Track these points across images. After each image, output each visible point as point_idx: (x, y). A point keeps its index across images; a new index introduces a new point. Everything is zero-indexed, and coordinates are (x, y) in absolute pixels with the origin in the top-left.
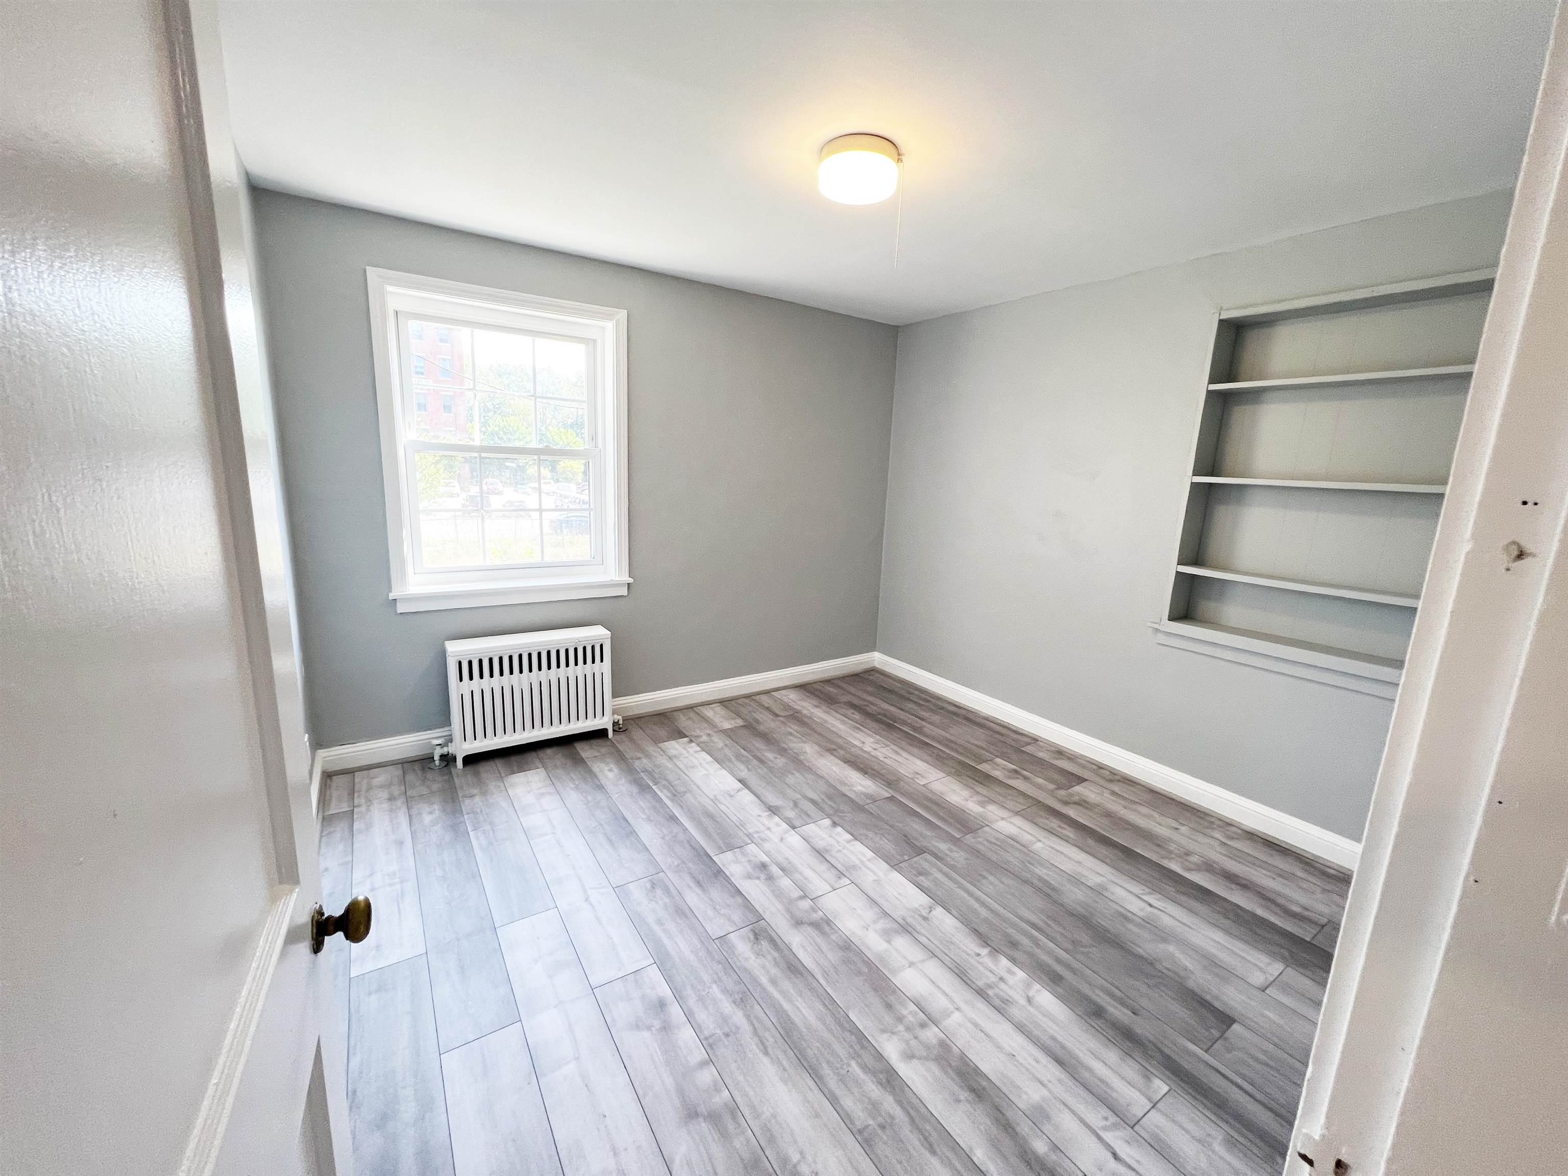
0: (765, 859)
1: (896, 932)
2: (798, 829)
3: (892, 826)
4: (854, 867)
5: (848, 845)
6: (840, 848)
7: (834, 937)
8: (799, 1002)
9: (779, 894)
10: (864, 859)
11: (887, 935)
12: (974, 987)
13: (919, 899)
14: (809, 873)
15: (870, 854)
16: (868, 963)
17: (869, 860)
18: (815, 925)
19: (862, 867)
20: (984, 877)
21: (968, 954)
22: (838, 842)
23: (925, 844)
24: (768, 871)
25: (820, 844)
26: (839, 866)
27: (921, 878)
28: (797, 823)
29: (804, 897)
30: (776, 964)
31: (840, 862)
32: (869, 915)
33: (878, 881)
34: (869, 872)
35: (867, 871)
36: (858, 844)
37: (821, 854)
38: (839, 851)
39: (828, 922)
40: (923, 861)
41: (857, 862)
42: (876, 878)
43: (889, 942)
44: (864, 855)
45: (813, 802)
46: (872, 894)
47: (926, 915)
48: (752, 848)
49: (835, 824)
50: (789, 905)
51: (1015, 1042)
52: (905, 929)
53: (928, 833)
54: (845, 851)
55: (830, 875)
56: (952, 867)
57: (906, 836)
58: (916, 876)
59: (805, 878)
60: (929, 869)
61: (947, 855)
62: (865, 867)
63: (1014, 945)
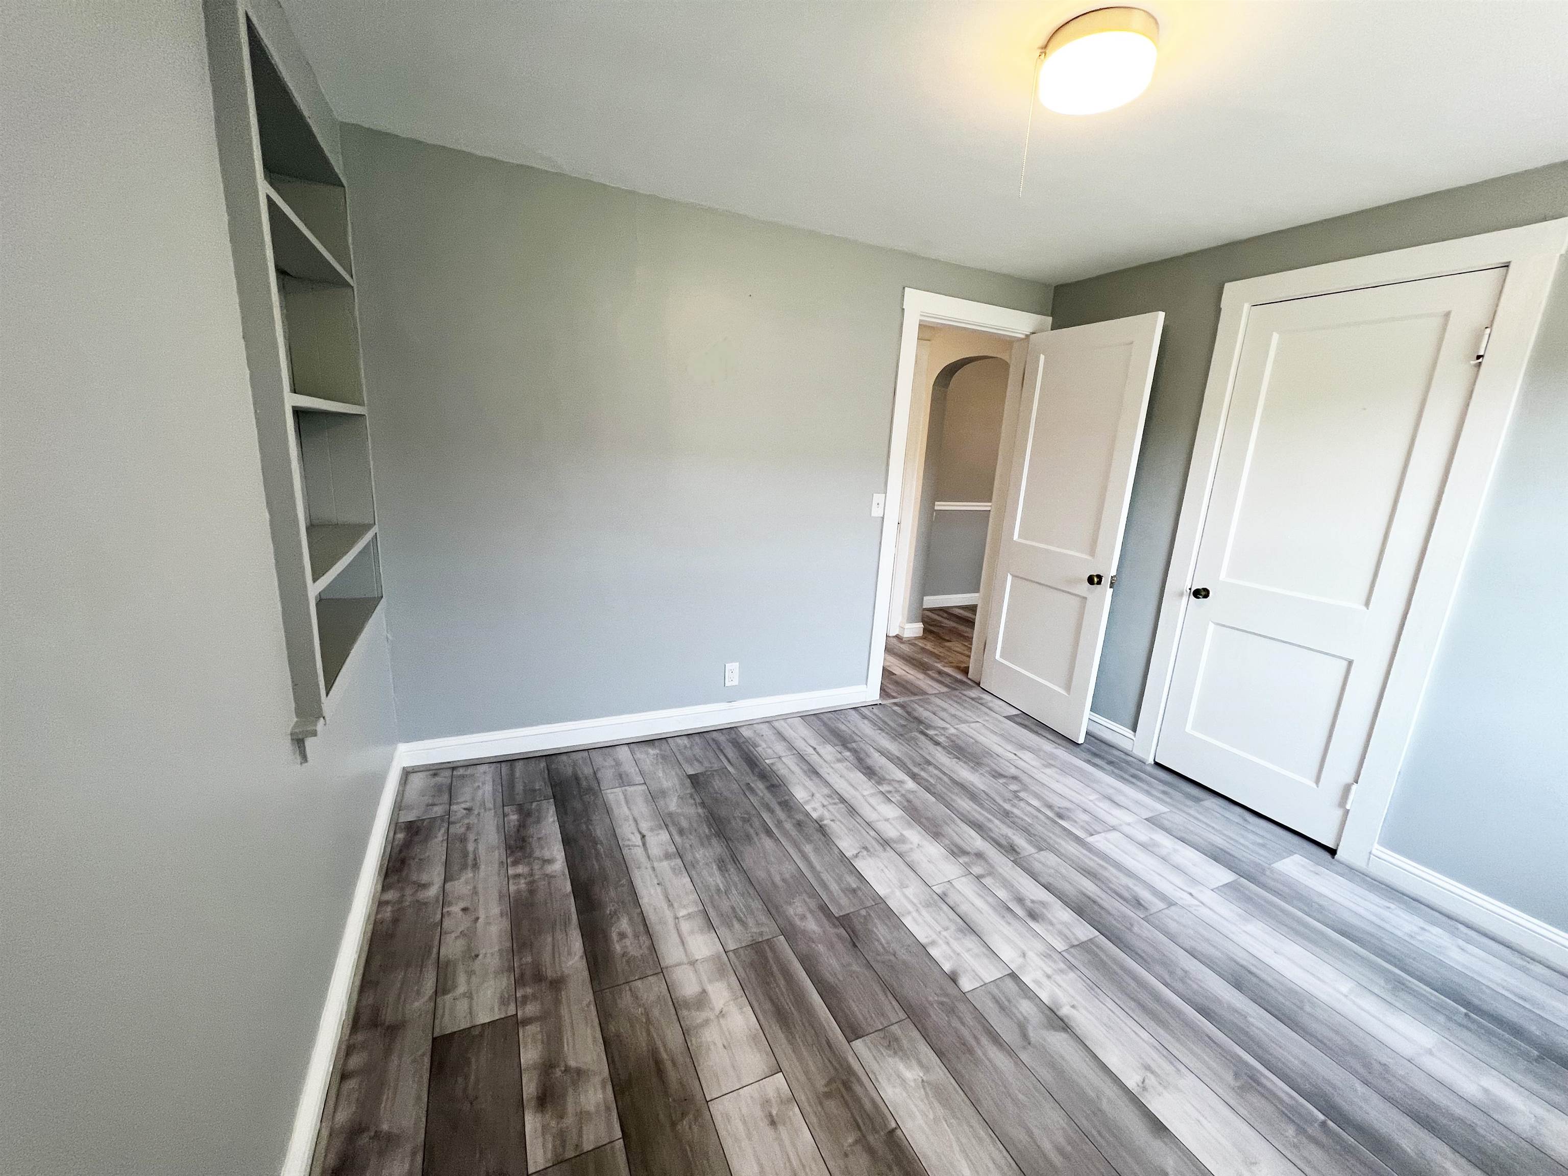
0: (1033, 924)
1: (895, 842)
2: (1007, 973)
3: (869, 966)
4: (928, 905)
5: (934, 936)
6: (944, 933)
7: (947, 842)
8: (968, 808)
9: (1006, 884)
10: (915, 914)
11: (902, 840)
12: (846, 804)
13: (867, 867)
14: (979, 903)
15: (908, 921)
16: (920, 823)
17: (909, 913)
18: (965, 853)
19: (919, 905)
20: (784, 880)
21: (841, 822)
22: (948, 943)
23: (831, 930)
24: (1026, 910)
25: (970, 942)
26: (945, 907)
27: (854, 886)
28: (1010, 984)
29: (978, 877)
30: (990, 830)
31: (944, 912)
32: (916, 857)
33: (903, 886)
34: (911, 897)
35: (915, 901)
36: (923, 940)
37: (969, 928)
38: (946, 929)
39: (953, 853)
40: (843, 905)
41: (924, 912)
42: (904, 890)
43: (902, 835)
44: (915, 920)
45: (996, 1039)
46: (912, 874)
47: (863, 850)
48: (1060, 946)
49: (953, 978)
50: (991, 872)
51: (834, 779)
52: (886, 843)
53: (821, 948)
54: (939, 929)
55: (953, 898)
56: (814, 894)
57: (855, 945)
58: (859, 888)
59: (982, 897)
60: (842, 895)
61: (811, 911)
62: (915, 905)
63: (799, 825)
